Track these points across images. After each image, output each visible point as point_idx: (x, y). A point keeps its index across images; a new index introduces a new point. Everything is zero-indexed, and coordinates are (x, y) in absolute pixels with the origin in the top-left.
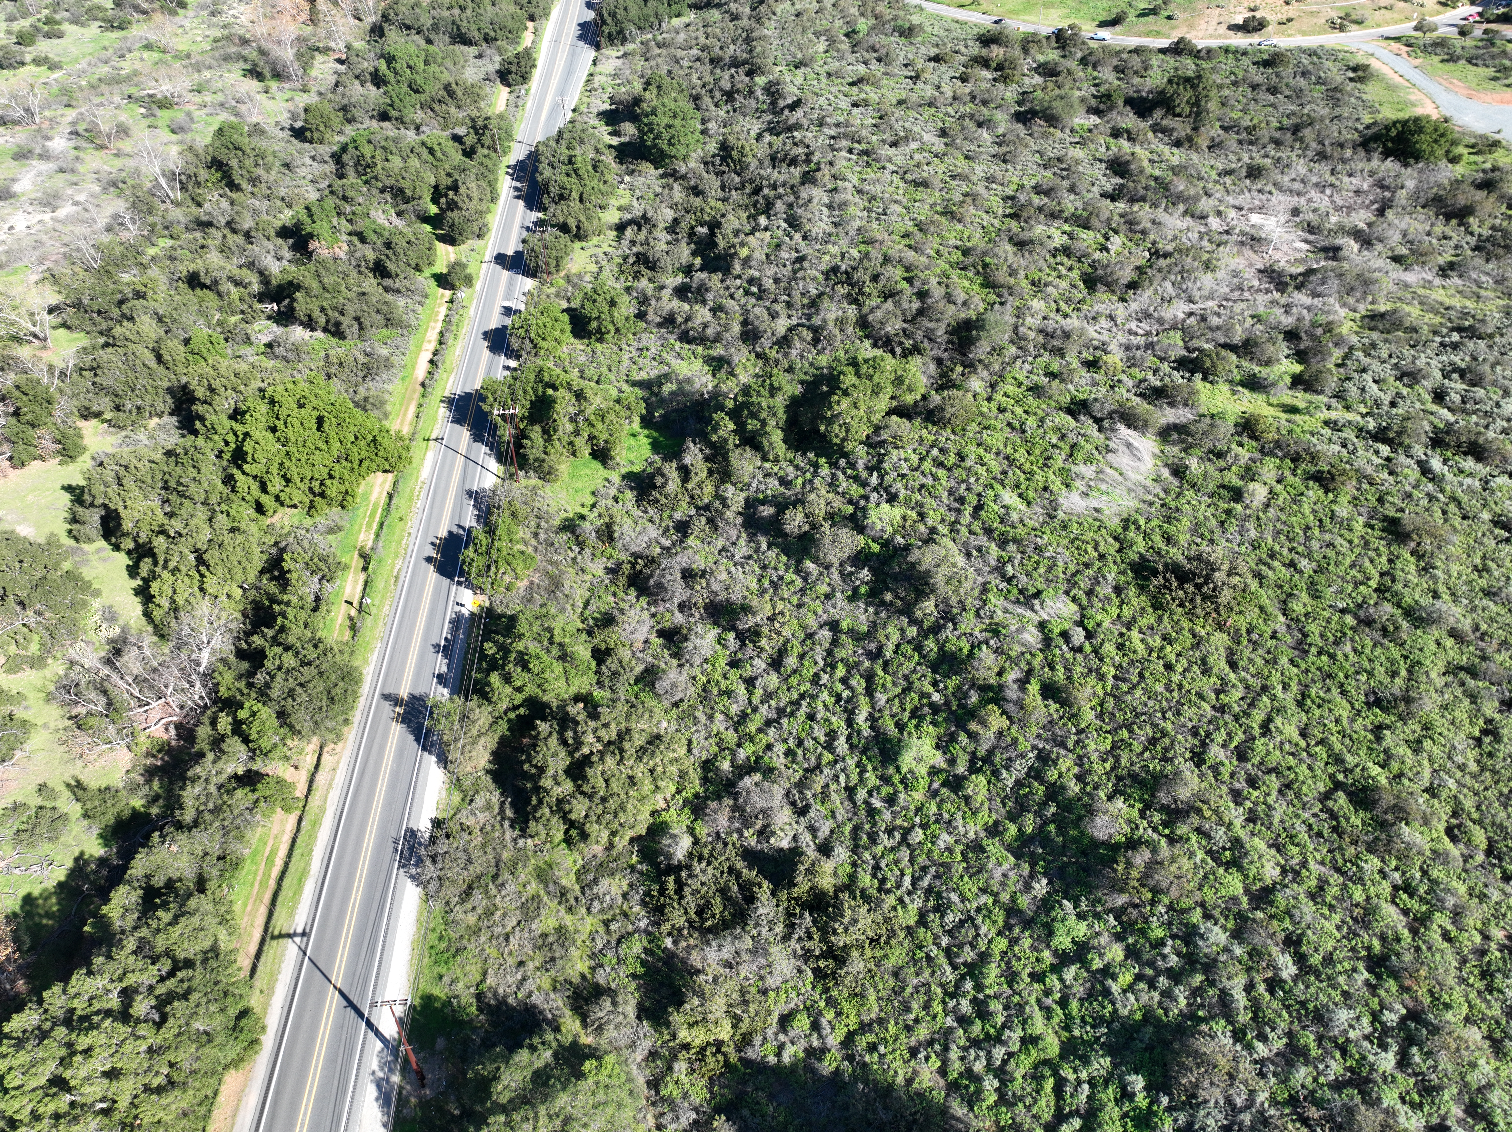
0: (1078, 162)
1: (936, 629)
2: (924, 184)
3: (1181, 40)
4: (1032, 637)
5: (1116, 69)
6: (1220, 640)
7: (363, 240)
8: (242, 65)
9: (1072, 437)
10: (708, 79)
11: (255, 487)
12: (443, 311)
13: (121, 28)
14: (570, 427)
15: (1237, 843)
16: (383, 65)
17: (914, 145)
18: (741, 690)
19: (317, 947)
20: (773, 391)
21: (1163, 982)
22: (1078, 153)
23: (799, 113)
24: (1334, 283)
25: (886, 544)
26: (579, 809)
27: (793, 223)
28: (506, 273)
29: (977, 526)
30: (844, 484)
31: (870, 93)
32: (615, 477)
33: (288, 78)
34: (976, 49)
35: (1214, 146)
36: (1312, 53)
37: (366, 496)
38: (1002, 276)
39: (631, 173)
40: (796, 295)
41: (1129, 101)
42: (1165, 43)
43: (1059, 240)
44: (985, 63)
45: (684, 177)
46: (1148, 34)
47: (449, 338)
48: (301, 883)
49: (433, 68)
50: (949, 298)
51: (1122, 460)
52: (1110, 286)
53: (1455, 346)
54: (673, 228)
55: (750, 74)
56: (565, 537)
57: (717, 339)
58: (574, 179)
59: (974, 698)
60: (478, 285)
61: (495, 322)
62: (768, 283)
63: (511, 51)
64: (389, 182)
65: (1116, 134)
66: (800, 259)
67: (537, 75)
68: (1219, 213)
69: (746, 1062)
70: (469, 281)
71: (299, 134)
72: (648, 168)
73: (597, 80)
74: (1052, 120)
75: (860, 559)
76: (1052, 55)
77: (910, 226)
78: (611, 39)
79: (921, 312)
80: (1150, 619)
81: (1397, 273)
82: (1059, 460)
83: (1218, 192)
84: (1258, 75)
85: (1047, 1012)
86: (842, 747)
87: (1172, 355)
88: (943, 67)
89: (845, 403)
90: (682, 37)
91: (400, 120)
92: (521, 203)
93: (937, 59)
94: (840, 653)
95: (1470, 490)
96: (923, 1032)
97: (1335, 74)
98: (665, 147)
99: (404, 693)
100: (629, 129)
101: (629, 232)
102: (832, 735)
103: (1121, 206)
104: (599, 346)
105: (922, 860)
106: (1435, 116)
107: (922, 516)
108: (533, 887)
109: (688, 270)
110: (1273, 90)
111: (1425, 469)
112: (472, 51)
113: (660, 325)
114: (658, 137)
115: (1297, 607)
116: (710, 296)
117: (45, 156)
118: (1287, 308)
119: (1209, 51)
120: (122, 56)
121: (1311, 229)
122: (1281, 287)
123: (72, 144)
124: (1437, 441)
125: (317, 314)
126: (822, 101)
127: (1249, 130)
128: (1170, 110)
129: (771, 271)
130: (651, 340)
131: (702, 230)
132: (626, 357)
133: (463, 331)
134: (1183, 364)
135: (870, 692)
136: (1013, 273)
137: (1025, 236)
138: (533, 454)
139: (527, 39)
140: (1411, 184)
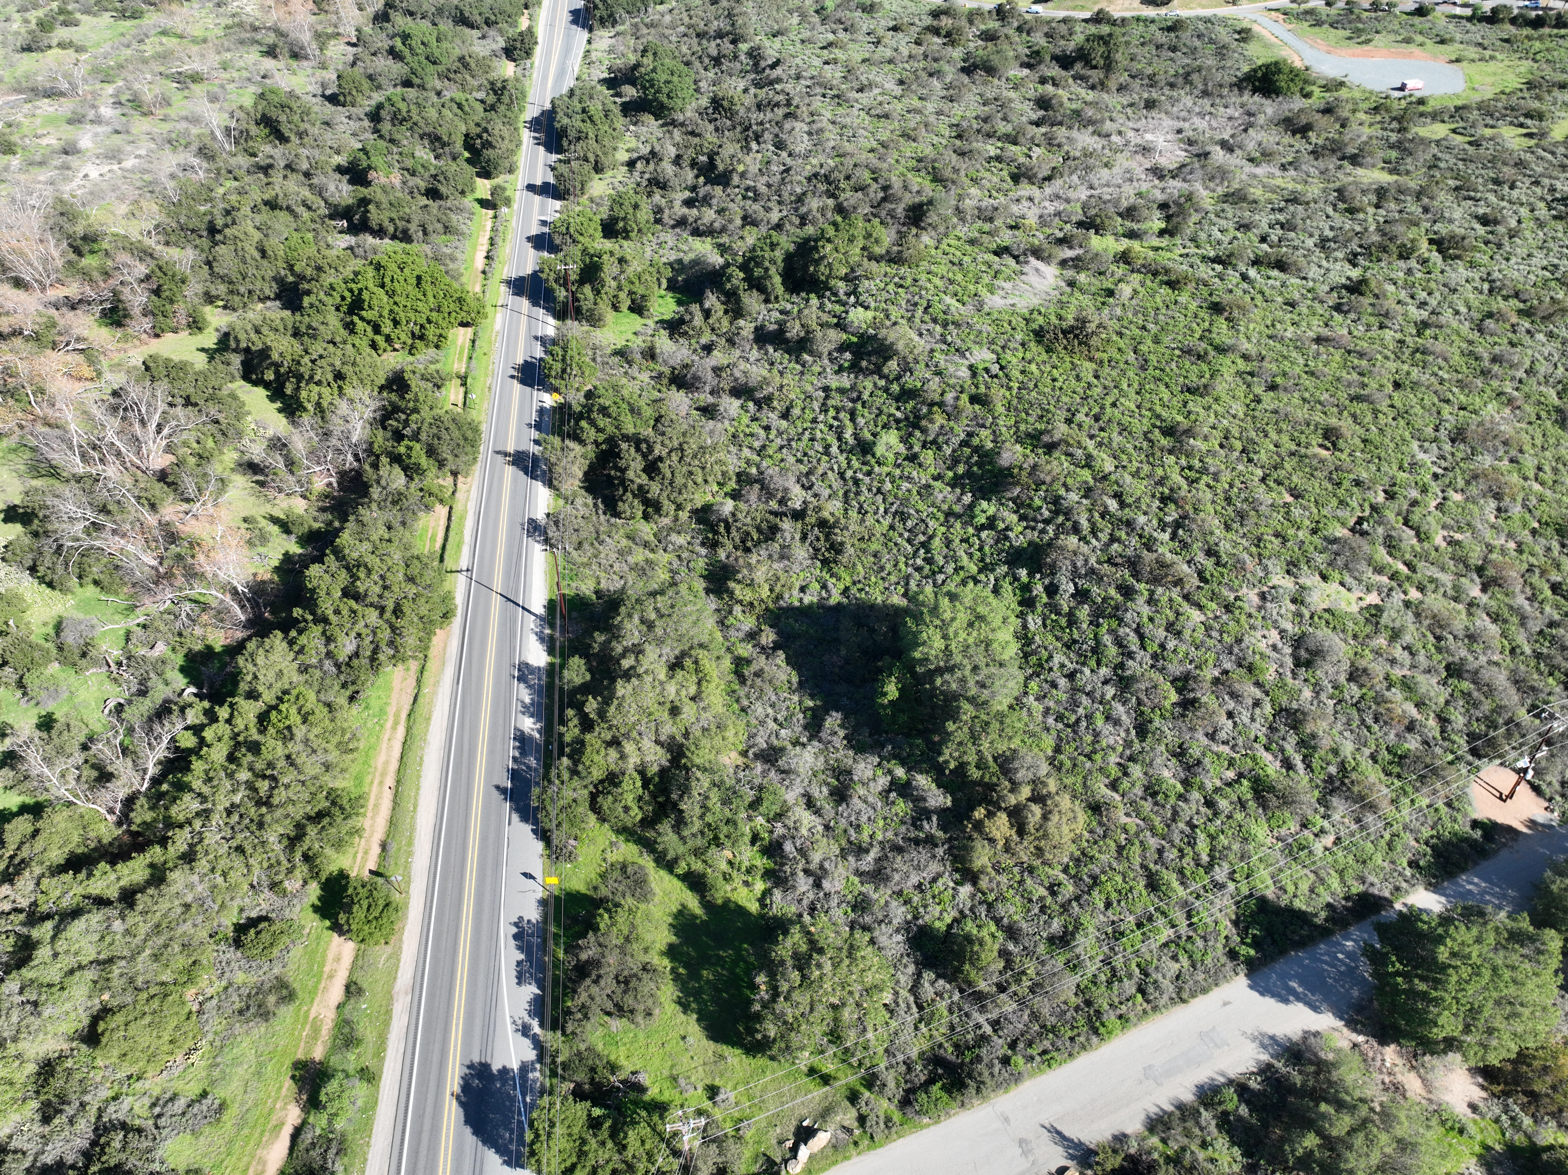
0: (1011, 100)
1: (898, 378)
2: (886, 116)
3: (1100, 11)
4: (965, 373)
5: (1047, 35)
6: (1090, 366)
7: (413, 174)
8: (257, 47)
9: (996, 267)
10: (696, 48)
11: (369, 329)
12: (489, 224)
13: (133, 17)
14: (614, 284)
15: (1089, 456)
16: (398, 42)
17: (876, 91)
18: (762, 433)
19: (479, 573)
20: (773, 246)
21: (1040, 526)
22: (1012, 94)
23: (778, 72)
24: (1199, 173)
25: (861, 336)
26: (655, 489)
27: (780, 145)
28: (537, 198)
29: (927, 318)
30: (829, 306)
31: (838, 53)
32: (651, 323)
33: (306, 58)
34: (928, 21)
35: (1121, 89)
36: (1207, 21)
37: (454, 342)
38: (948, 173)
39: (635, 124)
40: (786, 195)
41: (1055, 58)
42: (1087, 15)
43: (993, 152)
44: (936, 31)
45: (682, 124)
46: (1074, 8)
47: (499, 240)
48: (459, 547)
49: (445, 45)
50: (906, 188)
51: (1032, 278)
52: (1031, 179)
53: (1281, 210)
54: (677, 161)
55: (734, 42)
56: (616, 359)
57: (723, 230)
58: (589, 124)
59: (925, 410)
60: (515, 206)
61: (535, 230)
62: (763, 189)
63: (511, 32)
64: (427, 130)
65: (1043, 81)
66: (787, 170)
67: (538, 50)
68: (1120, 133)
69: (780, 608)
70: (508, 202)
71: (333, 99)
72: (648, 119)
73: (594, 56)
74: (991, 70)
75: (843, 348)
76: (993, 24)
77: (874, 144)
78: (602, 22)
79: (884, 199)
80: (1045, 356)
81: (1249, 168)
82: (986, 279)
83: (1121, 119)
84: (1162, 38)
85: (971, 556)
86: (834, 450)
87: (1074, 219)
88: (900, 35)
89: (829, 247)
90: (668, 18)
91: (422, 87)
92: (541, 149)
93: (895, 29)
94: (830, 402)
95: (1273, 287)
96: (893, 578)
97: (1224, 35)
98: (665, 99)
99: (511, 449)
100: (630, 92)
101: (639, 165)
102: (827, 447)
103: (1043, 130)
104: (625, 243)
105: (891, 499)
106: (1298, 64)
107: (888, 317)
108: (624, 542)
109: (694, 189)
110: (1174, 49)
111: (1244, 277)
112: (476, 33)
113: (673, 227)
114: (658, 91)
115: (1143, 348)
116: (714, 201)
117: (98, 121)
118: (1163, 190)
119: (1123, 20)
120: (141, 41)
121: (1190, 142)
122: (1161, 178)
123: (119, 111)
124: (1256, 262)
125: (386, 223)
126: (798, 61)
127: (1151, 77)
128: (1088, 63)
129: (764, 179)
130: (669, 237)
131: (703, 159)
132: (648, 250)
133: (509, 237)
134: (1080, 224)
135: (853, 419)
136: (956, 171)
137: (967, 148)
138: (586, 305)
139: (524, 23)
140: (1270, 111)
